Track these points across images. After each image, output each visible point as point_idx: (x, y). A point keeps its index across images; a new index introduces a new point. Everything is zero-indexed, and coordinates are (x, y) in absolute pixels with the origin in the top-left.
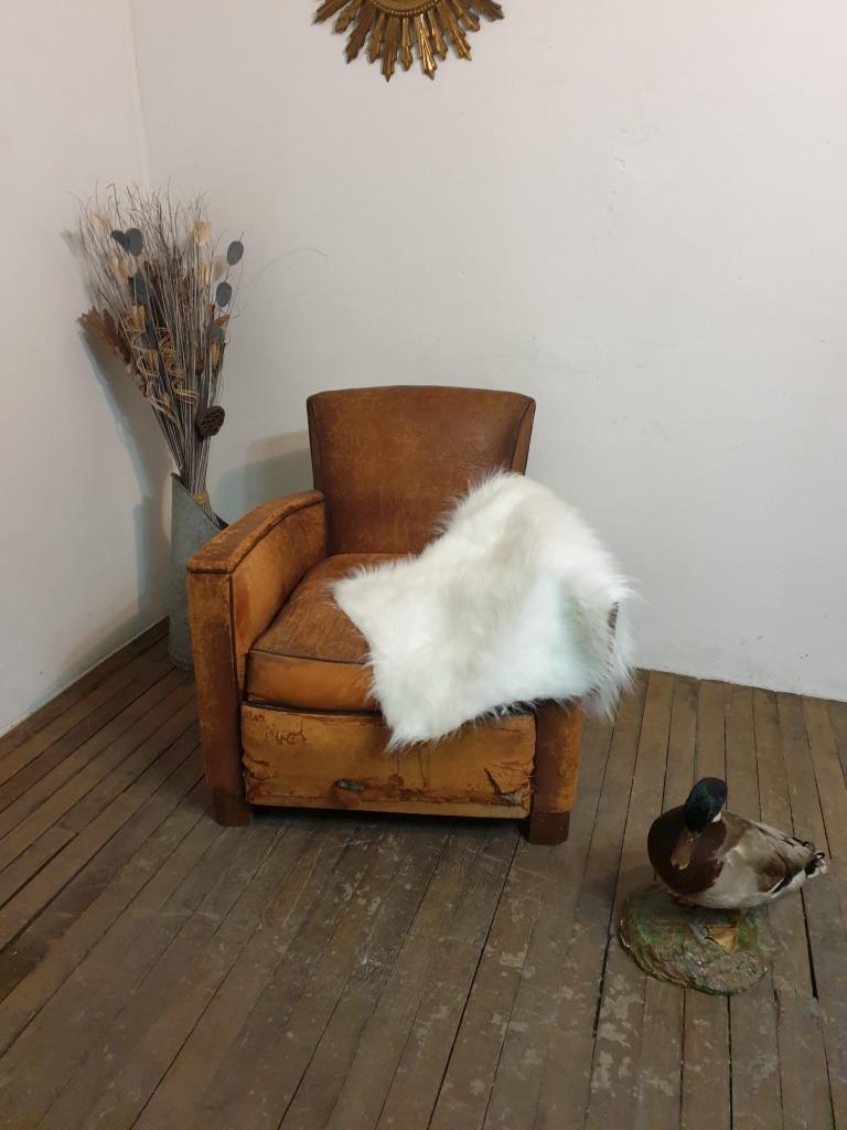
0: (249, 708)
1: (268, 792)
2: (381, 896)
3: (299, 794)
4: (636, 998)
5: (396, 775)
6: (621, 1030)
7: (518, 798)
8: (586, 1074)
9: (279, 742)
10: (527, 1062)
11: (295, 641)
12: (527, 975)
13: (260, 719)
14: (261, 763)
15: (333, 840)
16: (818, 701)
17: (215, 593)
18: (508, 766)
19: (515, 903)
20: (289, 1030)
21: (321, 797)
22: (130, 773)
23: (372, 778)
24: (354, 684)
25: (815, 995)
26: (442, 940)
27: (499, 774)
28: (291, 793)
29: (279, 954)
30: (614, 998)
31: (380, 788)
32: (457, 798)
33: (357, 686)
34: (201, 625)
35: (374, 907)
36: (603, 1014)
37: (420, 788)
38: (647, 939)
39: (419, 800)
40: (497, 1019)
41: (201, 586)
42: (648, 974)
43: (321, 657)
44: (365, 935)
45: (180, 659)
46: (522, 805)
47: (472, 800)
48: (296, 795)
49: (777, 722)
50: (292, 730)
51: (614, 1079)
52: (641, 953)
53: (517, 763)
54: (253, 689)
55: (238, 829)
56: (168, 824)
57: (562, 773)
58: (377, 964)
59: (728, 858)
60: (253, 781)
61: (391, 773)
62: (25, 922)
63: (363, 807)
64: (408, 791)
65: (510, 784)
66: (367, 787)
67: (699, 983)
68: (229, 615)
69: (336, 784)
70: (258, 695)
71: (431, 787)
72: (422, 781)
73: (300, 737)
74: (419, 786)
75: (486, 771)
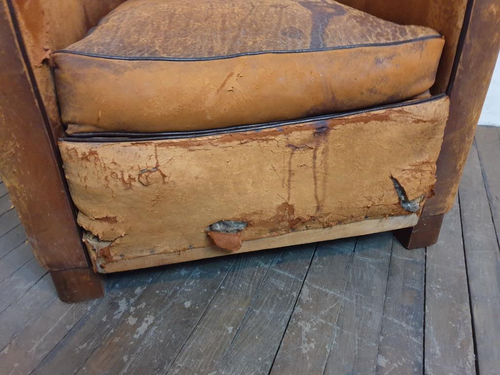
0: (71, 145)
1: (122, 255)
3: (161, 250)
5: (286, 204)
7: (417, 204)
9: (128, 185)
11: (121, 41)
13: (92, 158)
14: (106, 219)
23: (255, 213)
24: (223, 85)
27: (408, 179)
28: (152, 251)
31: (263, 223)
32: (352, 217)
33: (228, 87)
37: (312, 214)
39: (307, 228)
43: (165, 56)
46: (418, 212)
47: (366, 217)
50: (143, 165)
53: (427, 163)
54: (70, 115)
57: (458, 167)
60: (99, 245)
61: (280, 202)
63: (245, 248)
64: (299, 219)
65: (418, 190)
66: (248, 224)
69: (209, 228)
70: (81, 124)
71: (325, 210)
72: (316, 205)
73: (157, 174)
74: (312, 212)
75: (392, 178)
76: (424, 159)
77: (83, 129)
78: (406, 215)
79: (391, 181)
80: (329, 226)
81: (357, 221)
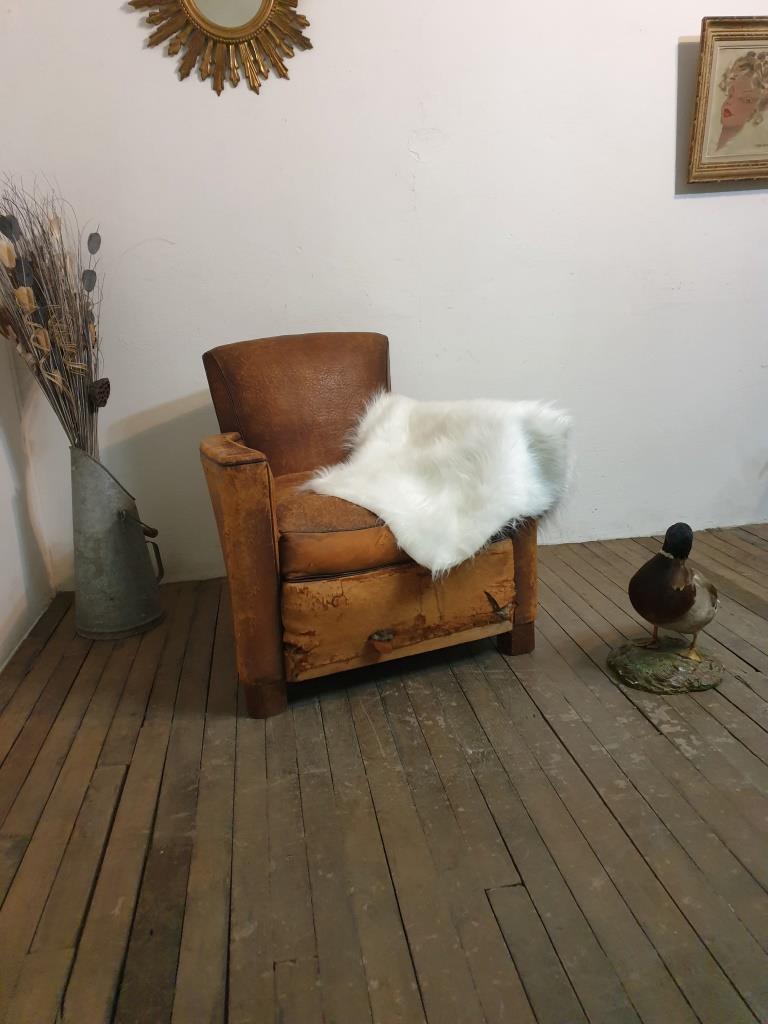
1: (312, 664)
2: (440, 715)
4: (666, 708)
5: (420, 615)
6: (673, 725)
7: (508, 612)
8: (677, 752)
9: (325, 607)
10: (637, 761)
11: (312, 522)
12: (588, 719)
13: (306, 591)
15: (366, 699)
16: (610, 541)
17: (255, 481)
18: (501, 585)
19: (539, 689)
20: (458, 807)
21: (357, 656)
22: (133, 715)
23: (399, 624)
25: (757, 671)
26: (511, 722)
27: (496, 593)
28: (331, 660)
29: (399, 772)
30: (653, 712)
31: (405, 632)
32: (465, 625)
34: (243, 514)
35: (441, 722)
36: (655, 722)
37: (437, 623)
38: (647, 671)
39: (435, 637)
40: (594, 748)
41: (241, 476)
42: (659, 694)
43: (341, 528)
44: (454, 739)
45: (100, 631)
46: (510, 620)
47: (475, 625)
48: (337, 659)
49: (598, 557)
50: (335, 594)
51: (694, 747)
52: (649, 682)
53: (507, 581)
54: (293, 566)
55: (279, 716)
56: (210, 732)
57: (532, 585)
58: (481, 750)
59: (694, 582)
60: (299, 657)
61: (416, 614)
62: (147, 832)
63: (391, 655)
64: (429, 627)
65: (505, 600)
66: (395, 633)
67: (696, 684)
68: (268, 499)
69: (370, 638)
70: (296, 572)
71: (446, 619)
72: (438, 615)
73: (342, 598)
74: (437, 621)
75: (486, 593)
76: (503, 578)
77: (300, 575)
78: (500, 622)
79: (485, 596)
80: (449, 634)
81: (468, 629)
